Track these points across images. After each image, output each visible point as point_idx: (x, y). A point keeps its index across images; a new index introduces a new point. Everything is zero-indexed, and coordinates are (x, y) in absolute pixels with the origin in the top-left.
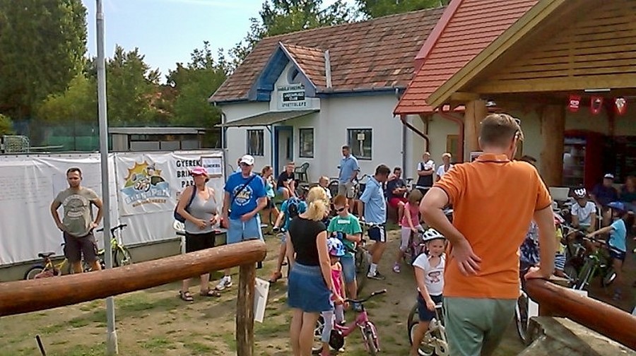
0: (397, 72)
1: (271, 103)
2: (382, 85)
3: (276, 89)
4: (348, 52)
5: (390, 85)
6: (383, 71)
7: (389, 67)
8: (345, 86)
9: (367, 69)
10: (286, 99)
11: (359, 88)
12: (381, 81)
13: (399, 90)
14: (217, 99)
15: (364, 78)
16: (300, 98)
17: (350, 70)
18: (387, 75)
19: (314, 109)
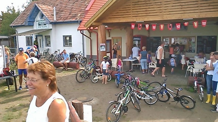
0: (79, 15)
1: (34, 26)
2: (74, 20)
3: (35, 21)
4: (62, 8)
5: (77, 20)
6: (74, 14)
7: (77, 13)
8: (61, 20)
9: (69, 14)
10: (39, 25)
11: (66, 21)
12: (74, 18)
13: (80, 21)
14: (13, 25)
15: (68, 17)
16: (45, 24)
17: (63, 14)
18: (76, 16)
19: (50, 28)
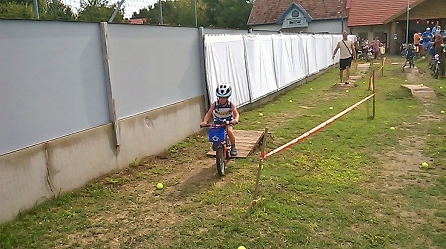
0: (339, 13)
1: (283, 25)
2: (336, 17)
3: (285, 19)
4: (311, 5)
5: (339, 17)
6: (332, 12)
9: (325, 12)
10: (290, 23)
11: (326, 18)
13: (344, 19)
14: (251, 24)
15: (326, 15)
16: (298, 22)
17: (317, 12)
18: (335, 14)
19: (305, 26)
